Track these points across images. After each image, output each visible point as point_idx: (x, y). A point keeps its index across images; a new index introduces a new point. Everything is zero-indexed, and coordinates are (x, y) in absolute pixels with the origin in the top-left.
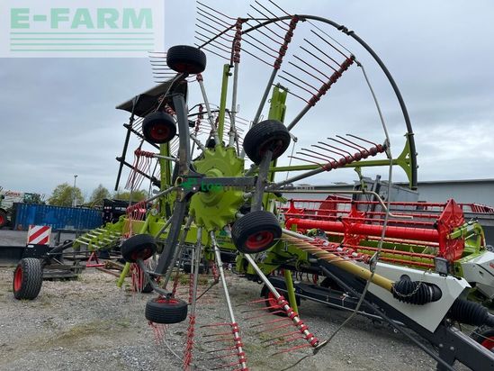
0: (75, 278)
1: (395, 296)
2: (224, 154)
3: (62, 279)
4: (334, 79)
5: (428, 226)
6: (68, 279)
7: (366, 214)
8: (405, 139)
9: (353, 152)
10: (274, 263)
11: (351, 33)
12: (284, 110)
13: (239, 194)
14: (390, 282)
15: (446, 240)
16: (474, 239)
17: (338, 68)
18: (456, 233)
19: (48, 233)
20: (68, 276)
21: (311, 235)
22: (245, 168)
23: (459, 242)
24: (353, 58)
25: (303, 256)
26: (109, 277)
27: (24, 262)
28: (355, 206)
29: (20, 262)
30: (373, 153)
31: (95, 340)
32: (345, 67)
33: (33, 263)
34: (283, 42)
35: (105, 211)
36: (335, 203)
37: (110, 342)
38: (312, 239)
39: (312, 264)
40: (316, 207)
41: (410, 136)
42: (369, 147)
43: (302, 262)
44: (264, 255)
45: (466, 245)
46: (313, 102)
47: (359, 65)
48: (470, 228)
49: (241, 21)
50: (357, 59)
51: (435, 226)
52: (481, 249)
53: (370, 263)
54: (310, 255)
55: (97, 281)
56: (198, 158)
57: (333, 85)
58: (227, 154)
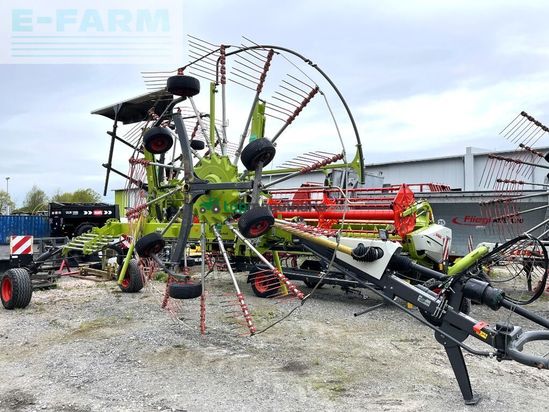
0: (55, 287)
1: (354, 258)
2: (219, 162)
3: (41, 289)
4: (304, 104)
5: (385, 207)
6: (47, 288)
7: (337, 201)
8: (356, 149)
9: (321, 161)
10: (265, 246)
11: (315, 66)
12: (264, 121)
13: (236, 194)
14: (350, 249)
15: (400, 218)
16: (424, 215)
17: (307, 96)
18: (408, 211)
19: (30, 242)
20: (45, 285)
21: (293, 221)
22: (239, 172)
23: (411, 218)
24: (317, 89)
25: (288, 238)
26: (89, 283)
27: (11, 273)
28: (327, 193)
29: (6, 273)
30: (335, 160)
31: (108, 331)
32: (312, 95)
33: (20, 272)
34: (262, 71)
35: (52, 216)
36: (309, 193)
37: (122, 331)
38: (295, 224)
39: (296, 243)
40: (291, 197)
41: (359, 147)
42: (331, 157)
43: (287, 243)
44: (258, 240)
45: (418, 220)
46: (290, 121)
47: (322, 94)
48: (419, 207)
49: (224, 47)
50: (321, 89)
51: (391, 207)
52: (430, 223)
53: (336, 236)
54: (295, 236)
55: (78, 287)
56: (196, 166)
57: (304, 108)
58: (223, 162)
